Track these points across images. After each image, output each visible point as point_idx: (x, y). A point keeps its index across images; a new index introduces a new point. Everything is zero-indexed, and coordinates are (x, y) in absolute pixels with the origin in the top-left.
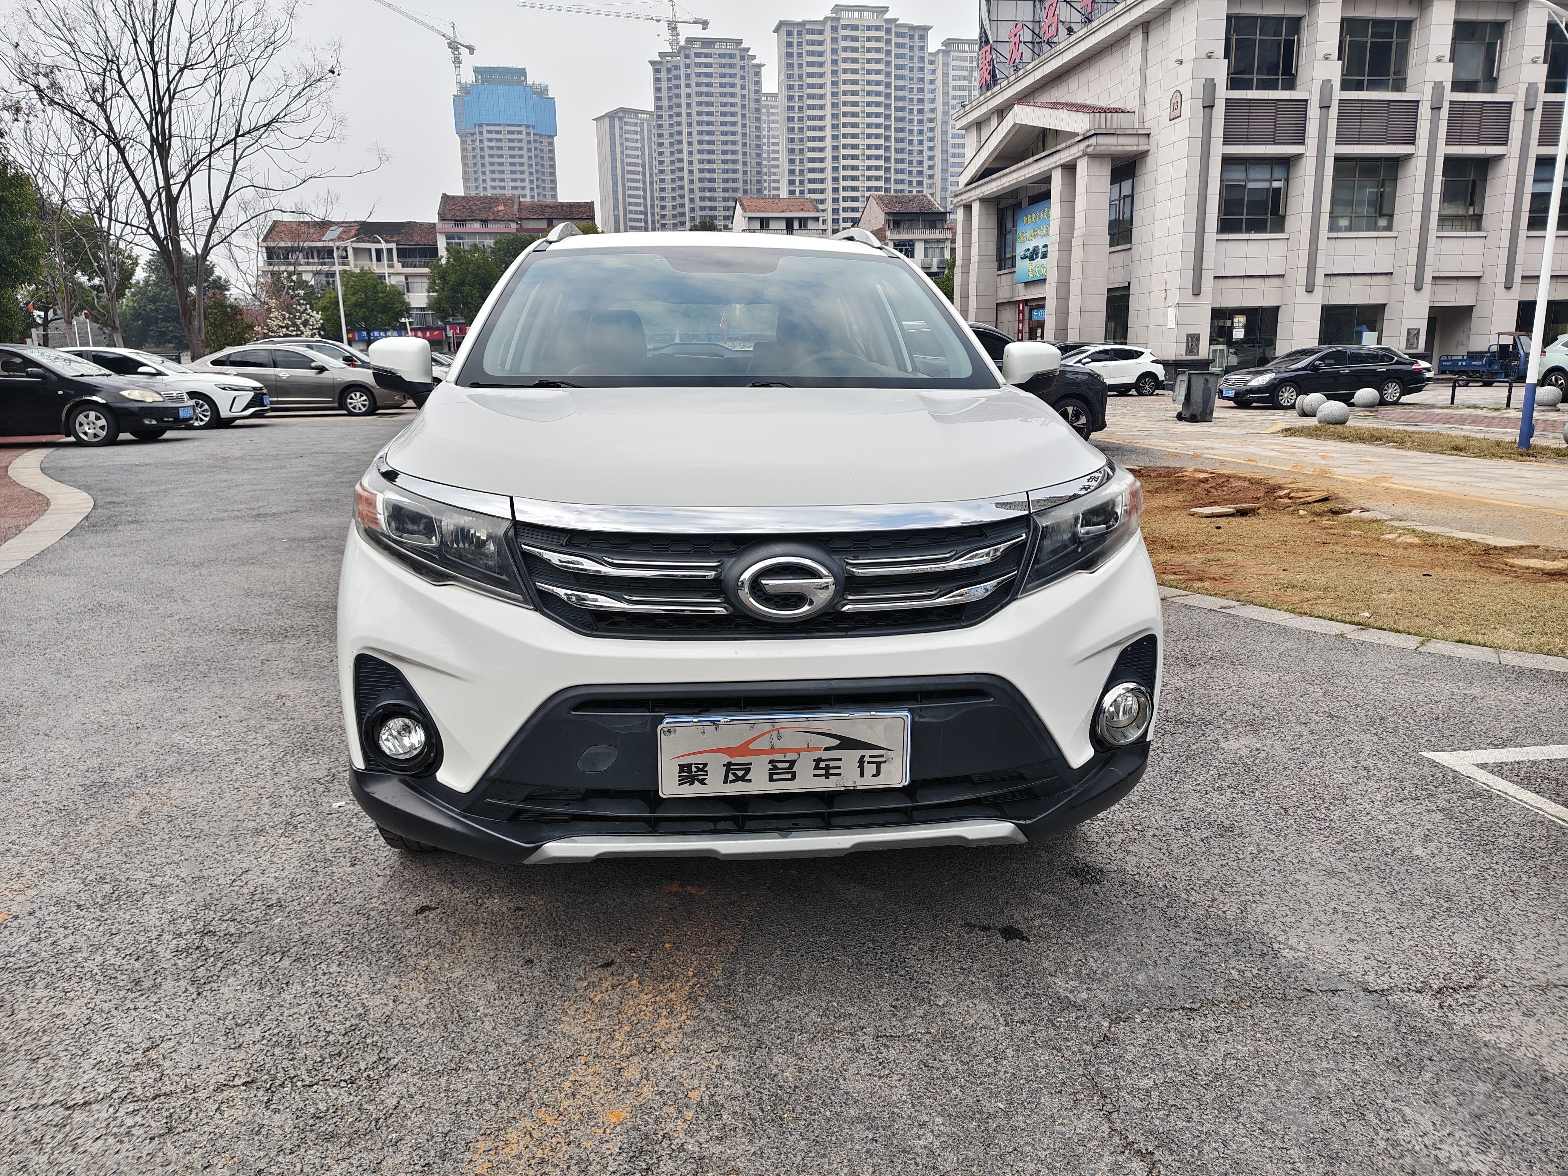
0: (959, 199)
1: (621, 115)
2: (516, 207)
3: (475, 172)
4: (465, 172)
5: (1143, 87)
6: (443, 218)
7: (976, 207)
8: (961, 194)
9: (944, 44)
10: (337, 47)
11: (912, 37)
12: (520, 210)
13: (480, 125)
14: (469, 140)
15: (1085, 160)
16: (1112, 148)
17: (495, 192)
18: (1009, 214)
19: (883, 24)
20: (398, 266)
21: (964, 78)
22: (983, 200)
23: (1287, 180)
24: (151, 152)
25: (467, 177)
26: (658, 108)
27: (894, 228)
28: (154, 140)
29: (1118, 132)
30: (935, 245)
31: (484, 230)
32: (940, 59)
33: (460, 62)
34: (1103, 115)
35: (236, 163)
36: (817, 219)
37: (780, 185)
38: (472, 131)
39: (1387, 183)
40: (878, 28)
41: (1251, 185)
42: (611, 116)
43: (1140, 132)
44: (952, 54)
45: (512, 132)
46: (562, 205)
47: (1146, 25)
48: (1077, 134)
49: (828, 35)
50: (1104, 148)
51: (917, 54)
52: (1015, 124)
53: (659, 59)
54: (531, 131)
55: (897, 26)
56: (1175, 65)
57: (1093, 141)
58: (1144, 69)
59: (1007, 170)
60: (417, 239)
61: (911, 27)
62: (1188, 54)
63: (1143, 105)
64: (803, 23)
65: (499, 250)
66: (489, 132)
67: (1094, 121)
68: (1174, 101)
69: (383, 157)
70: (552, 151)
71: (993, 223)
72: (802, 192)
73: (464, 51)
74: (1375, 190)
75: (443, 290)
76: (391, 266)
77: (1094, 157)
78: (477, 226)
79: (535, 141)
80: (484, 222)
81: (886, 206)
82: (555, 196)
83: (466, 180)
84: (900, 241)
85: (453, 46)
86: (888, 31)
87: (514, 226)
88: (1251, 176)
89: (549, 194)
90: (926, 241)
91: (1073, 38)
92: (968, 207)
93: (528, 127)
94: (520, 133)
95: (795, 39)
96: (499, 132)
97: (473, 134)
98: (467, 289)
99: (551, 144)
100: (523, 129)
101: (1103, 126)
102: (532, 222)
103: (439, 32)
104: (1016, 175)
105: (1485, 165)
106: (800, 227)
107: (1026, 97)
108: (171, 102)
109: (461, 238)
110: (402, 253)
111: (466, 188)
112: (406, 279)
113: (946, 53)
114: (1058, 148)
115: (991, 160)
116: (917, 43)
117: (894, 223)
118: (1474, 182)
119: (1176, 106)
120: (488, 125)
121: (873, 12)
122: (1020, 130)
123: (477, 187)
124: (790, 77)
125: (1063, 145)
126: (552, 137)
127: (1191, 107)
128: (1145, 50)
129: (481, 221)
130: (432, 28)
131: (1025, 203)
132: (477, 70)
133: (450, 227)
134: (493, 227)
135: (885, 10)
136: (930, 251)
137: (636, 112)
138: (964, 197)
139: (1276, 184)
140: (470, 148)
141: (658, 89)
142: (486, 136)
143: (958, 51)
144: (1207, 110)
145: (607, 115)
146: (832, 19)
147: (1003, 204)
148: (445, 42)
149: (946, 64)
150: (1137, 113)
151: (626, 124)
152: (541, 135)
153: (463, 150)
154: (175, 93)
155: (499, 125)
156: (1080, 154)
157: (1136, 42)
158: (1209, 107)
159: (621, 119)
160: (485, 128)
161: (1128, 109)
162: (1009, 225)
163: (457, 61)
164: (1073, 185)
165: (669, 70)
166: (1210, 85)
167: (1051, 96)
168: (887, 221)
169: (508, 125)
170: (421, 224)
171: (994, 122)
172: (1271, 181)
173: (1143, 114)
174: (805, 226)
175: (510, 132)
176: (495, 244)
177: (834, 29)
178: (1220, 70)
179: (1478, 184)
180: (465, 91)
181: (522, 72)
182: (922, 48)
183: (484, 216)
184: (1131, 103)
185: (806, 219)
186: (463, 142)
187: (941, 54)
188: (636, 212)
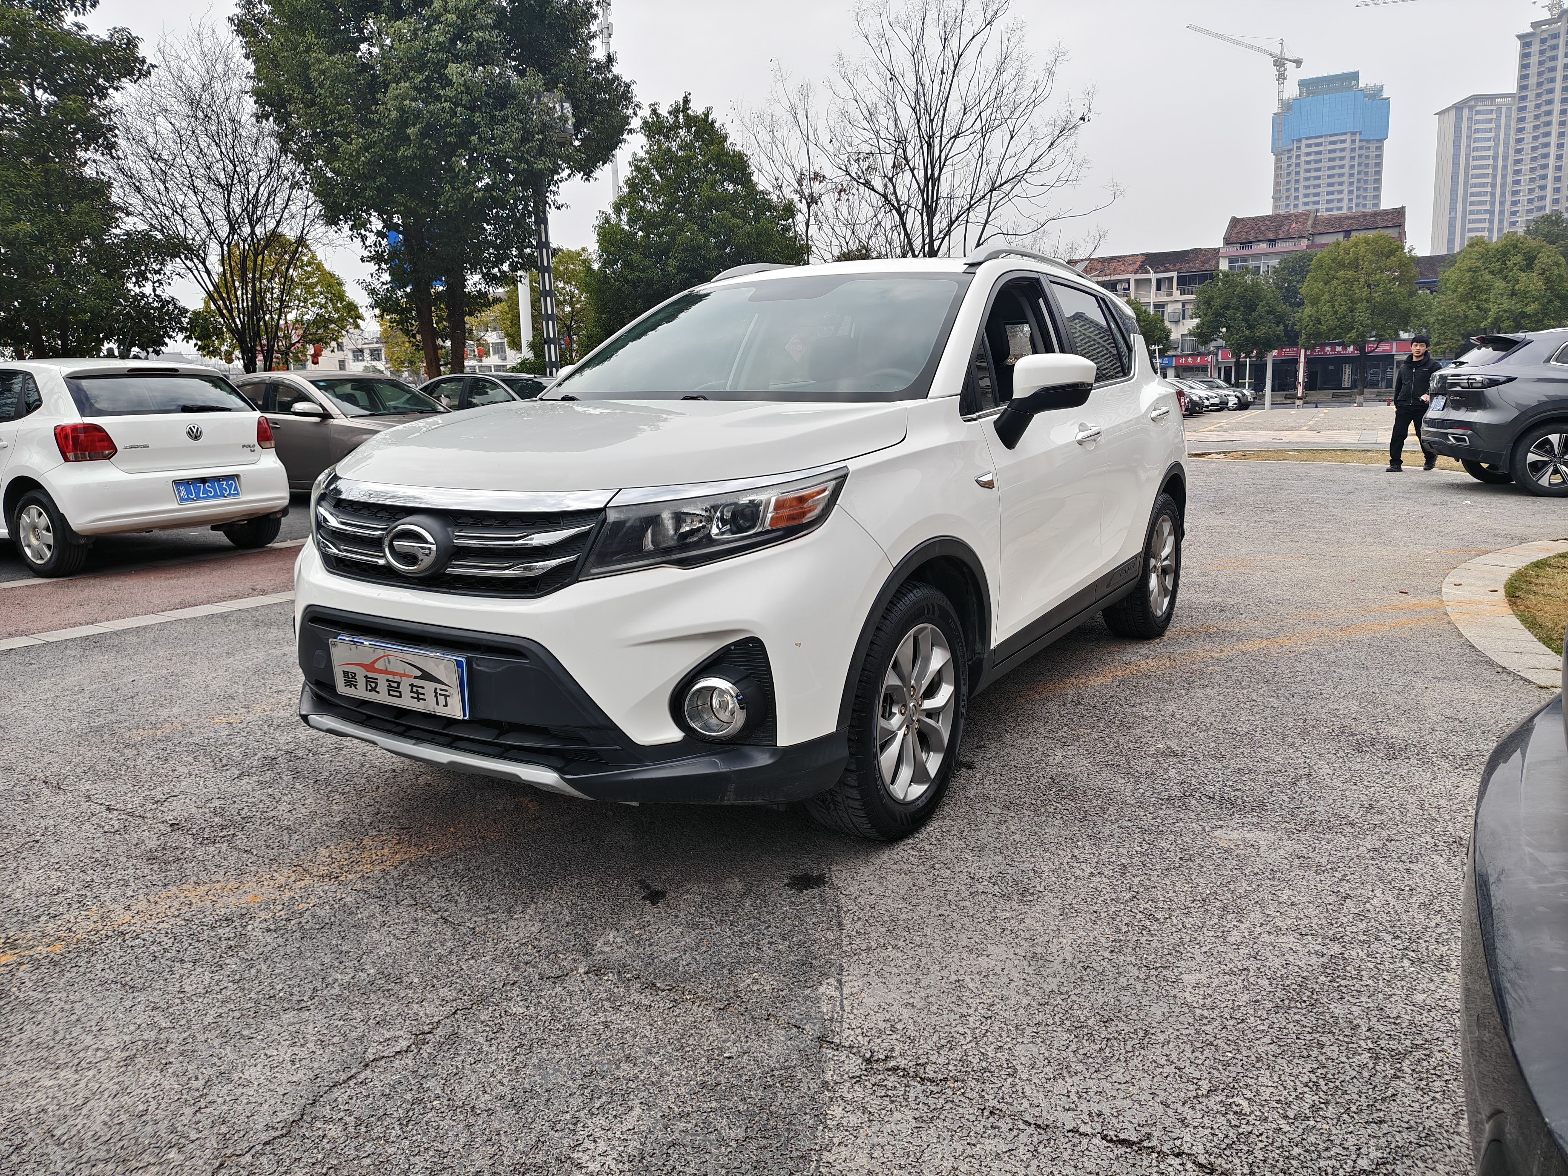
1: (1473, 103)
2: (1310, 222)
3: (1288, 190)
4: (1276, 191)
6: (1228, 241)
10: (1090, 94)
12: (1314, 226)
13: (1299, 140)
14: (1285, 158)
17: (1307, 208)
20: (1176, 293)
24: (922, 214)
25: (1278, 195)
26: (1522, 88)
28: (925, 203)
31: (1272, 250)
33: (1284, 79)
35: (989, 214)
38: (1290, 147)
42: (1458, 107)
45: (1335, 143)
46: (1387, 212)
53: (1531, 30)
54: (1357, 137)
60: (1200, 266)
65: (1283, 269)
66: (1308, 146)
69: (1117, 192)
70: (1380, 156)
73: (1290, 66)
75: (1206, 315)
76: (1170, 295)
78: (1263, 247)
79: (1361, 148)
80: (1272, 242)
82: (1377, 205)
83: (1276, 199)
85: (1279, 63)
87: (1304, 242)
89: (1369, 203)
93: (1353, 134)
94: (1344, 141)
96: (1320, 144)
97: (1290, 151)
98: (1230, 312)
99: (1380, 148)
100: (1348, 137)
102: (1325, 236)
103: (1265, 52)
108: (941, 170)
109: (1245, 261)
110: (1182, 281)
111: (1275, 207)
112: (1184, 306)
120: (1307, 138)
123: (1287, 205)
126: (1381, 141)
129: (1269, 241)
130: (1259, 49)
132: (1302, 84)
133: (1235, 251)
134: (1281, 246)
137: (1492, 98)
140: (1285, 165)
141: (1524, 66)
142: (1304, 150)
145: (1454, 106)
148: (1271, 60)
151: (1478, 113)
152: (1368, 141)
153: (1278, 168)
154: (946, 160)
155: (1321, 137)
159: (1471, 108)
160: (1304, 142)
163: (1282, 78)
165: (1543, 41)
169: (1331, 135)
170: (1206, 250)
175: (1331, 143)
176: (1279, 263)
180: (1287, 106)
181: (1355, 76)
183: (1272, 236)
186: (1278, 160)
188: (1479, 212)
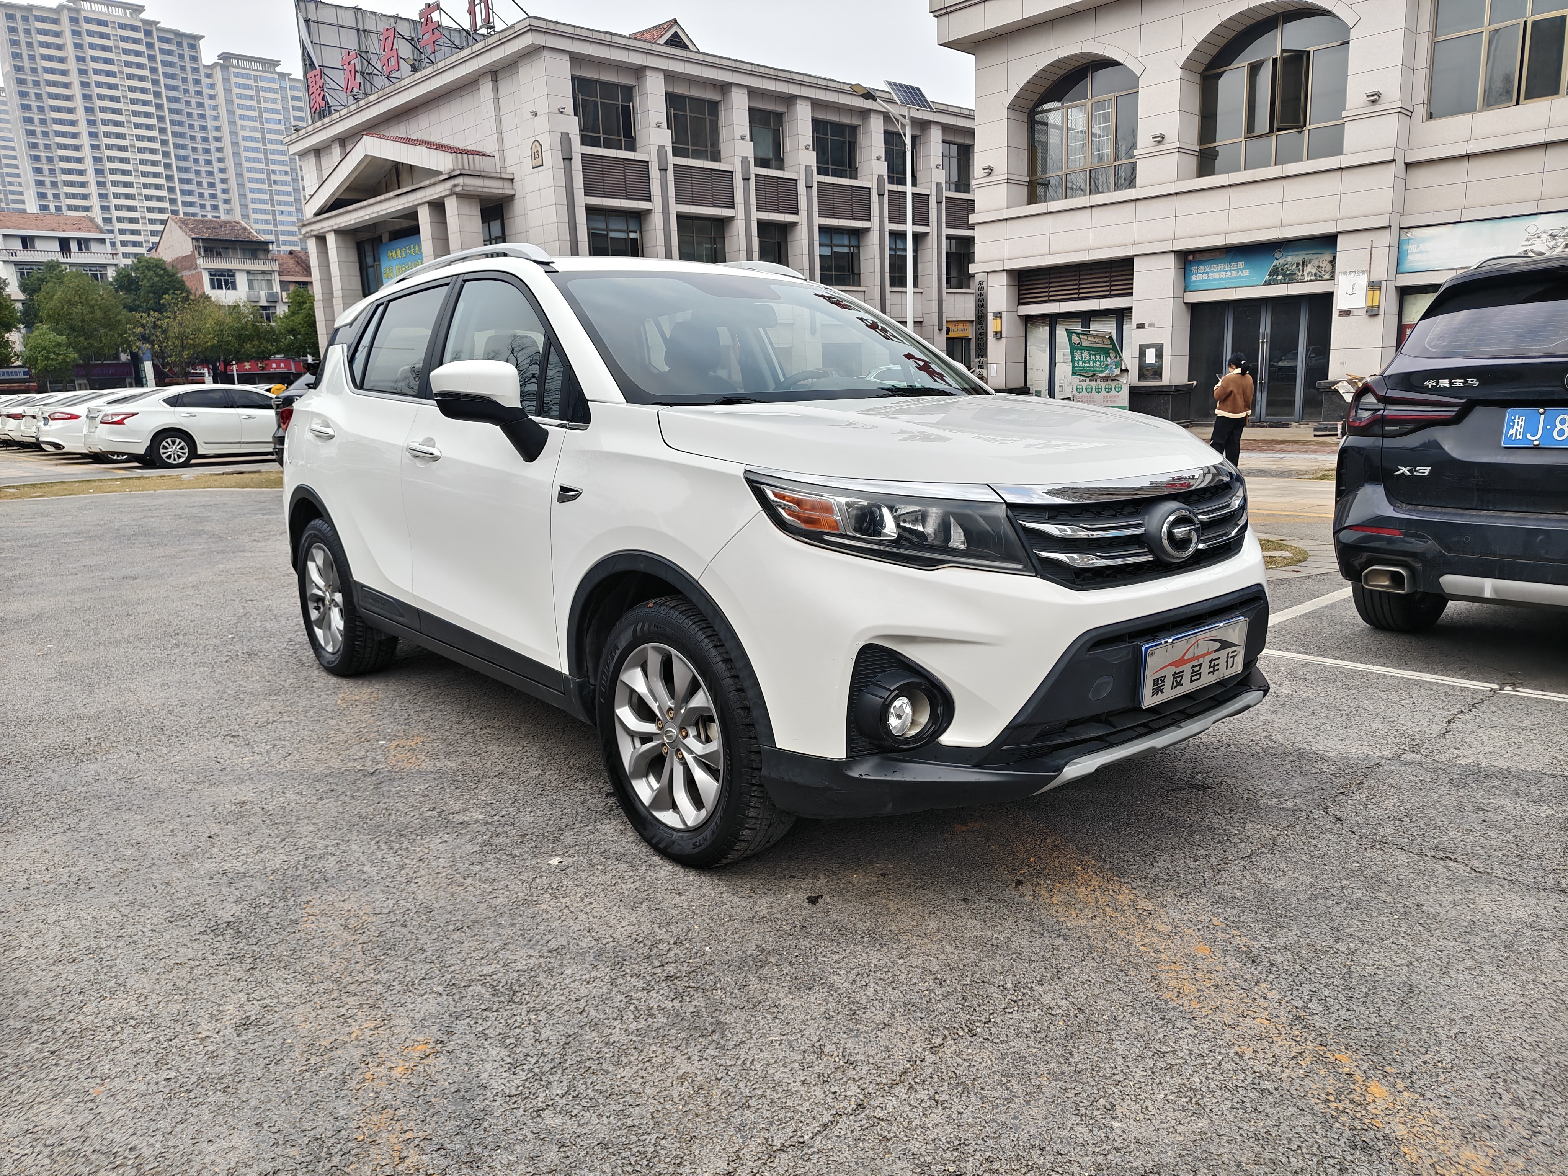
0: (308, 229)
5: (500, 133)
7: (331, 239)
8: (310, 224)
9: (220, 57)
11: (179, 44)
15: (454, 198)
16: (480, 189)
18: (368, 248)
19: (140, 24)
21: (251, 98)
22: (339, 232)
23: (641, 232)
27: (206, 256)
29: (483, 174)
30: (260, 277)
32: (218, 73)
34: (465, 156)
36: (103, 241)
37: (26, 197)
39: (718, 240)
40: (134, 29)
41: (613, 235)
43: (504, 176)
44: (233, 70)
47: (495, 73)
48: (440, 173)
49: (66, 26)
50: (472, 189)
51: (189, 64)
52: (366, 156)
55: (158, 29)
56: (531, 116)
57: (460, 181)
58: (498, 116)
59: (365, 203)
61: (177, 33)
62: (542, 107)
63: (502, 150)
64: (29, 8)
67: (457, 162)
68: (534, 150)
71: (353, 257)
72: (59, 208)
74: (709, 246)
77: (463, 196)
81: (192, 230)
84: (217, 270)
86: (148, 33)
88: (611, 227)
90: (248, 272)
91: (418, 75)
92: (321, 239)
95: (20, 25)
101: (466, 167)
104: (376, 208)
105: (786, 229)
106: (80, 249)
107: (372, 127)
113: (225, 68)
114: (422, 185)
115: (341, 191)
116: (187, 53)
117: (206, 250)
118: (779, 243)
119: (537, 155)
121: (125, 9)
122: (371, 162)
124: (19, 69)
125: (427, 182)
127: (552, 157)
128: (497, 98)
131: (385, 238)
135: (139, 9)
136: (256, 284)
138: (314, 227)
139: (632, 236)
143: (238, 67)
144: (566, 161)
146: (70, 9)
147: (362, 236)
149: (226, 80)
150: (497, 157)
156: (447, 193)
157: (486, 89)
158: (568, 159)
161: (488, 153)
162: (370, 260)
164: (444, 222)
166: (565, 138)
167: (401, 130)
168: (197, 248)
171: (336, 152)
172: (628, 232)
173: (503, 158)
174: (87, 248)
177: (74, 20)
178: (572, 126)
179: (782, 244)
182: (194, 59)
184: (490, 147)
185: (88, 241)
187: (219, 69)
